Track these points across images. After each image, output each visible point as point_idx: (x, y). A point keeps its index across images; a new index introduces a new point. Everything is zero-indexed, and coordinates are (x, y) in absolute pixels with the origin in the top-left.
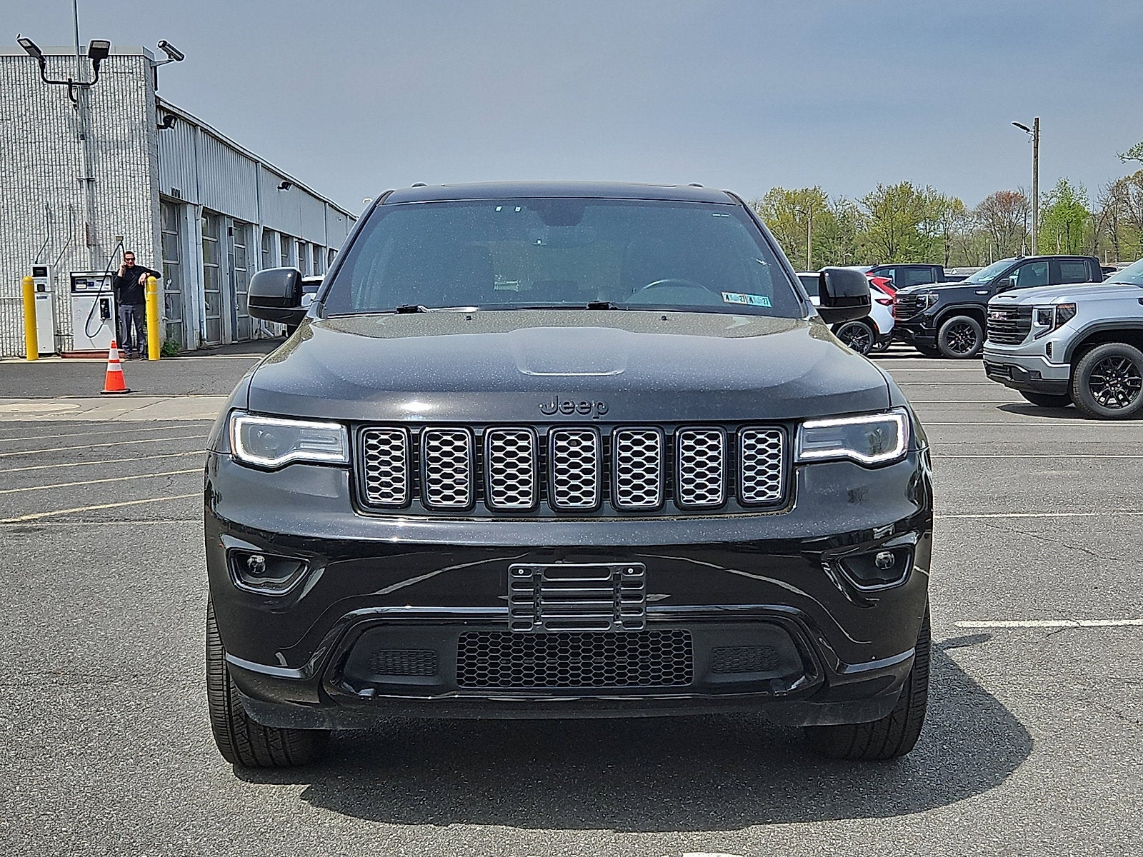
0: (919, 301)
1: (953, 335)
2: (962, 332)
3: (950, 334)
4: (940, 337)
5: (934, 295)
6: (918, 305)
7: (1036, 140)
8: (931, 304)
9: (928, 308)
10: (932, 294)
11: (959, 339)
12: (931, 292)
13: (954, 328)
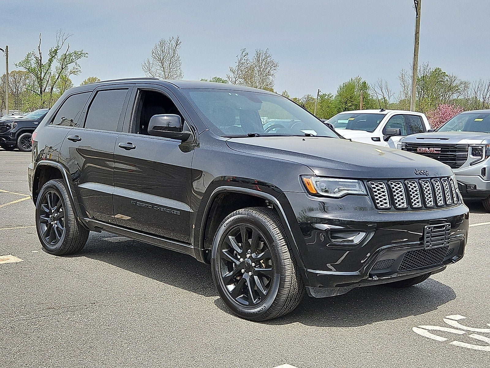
0: (8, 126)
1: (24, 141)
2: (28, 140)
3: (22, 140)
4: (18, 142)
5: (16, 123)
6: (8, 128)
7: (7, 56)
8: (14, 127)
9: (13, 129)
10: (14, 123)
11: (26, 143)
12: (13, 122)
13: (24, 138)
